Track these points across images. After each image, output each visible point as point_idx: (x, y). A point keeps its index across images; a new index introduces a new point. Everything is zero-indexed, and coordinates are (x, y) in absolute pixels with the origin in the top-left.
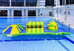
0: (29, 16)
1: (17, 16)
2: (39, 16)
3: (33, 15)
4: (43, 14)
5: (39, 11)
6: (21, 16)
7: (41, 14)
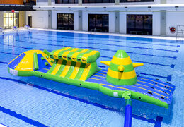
0: (129, 31)
1: (93, 31)
2: (163, 34)
3: (143, 30)
4: (179, 28)
5: (163, 18)
6: (108, 32)
7: (172, 29)
